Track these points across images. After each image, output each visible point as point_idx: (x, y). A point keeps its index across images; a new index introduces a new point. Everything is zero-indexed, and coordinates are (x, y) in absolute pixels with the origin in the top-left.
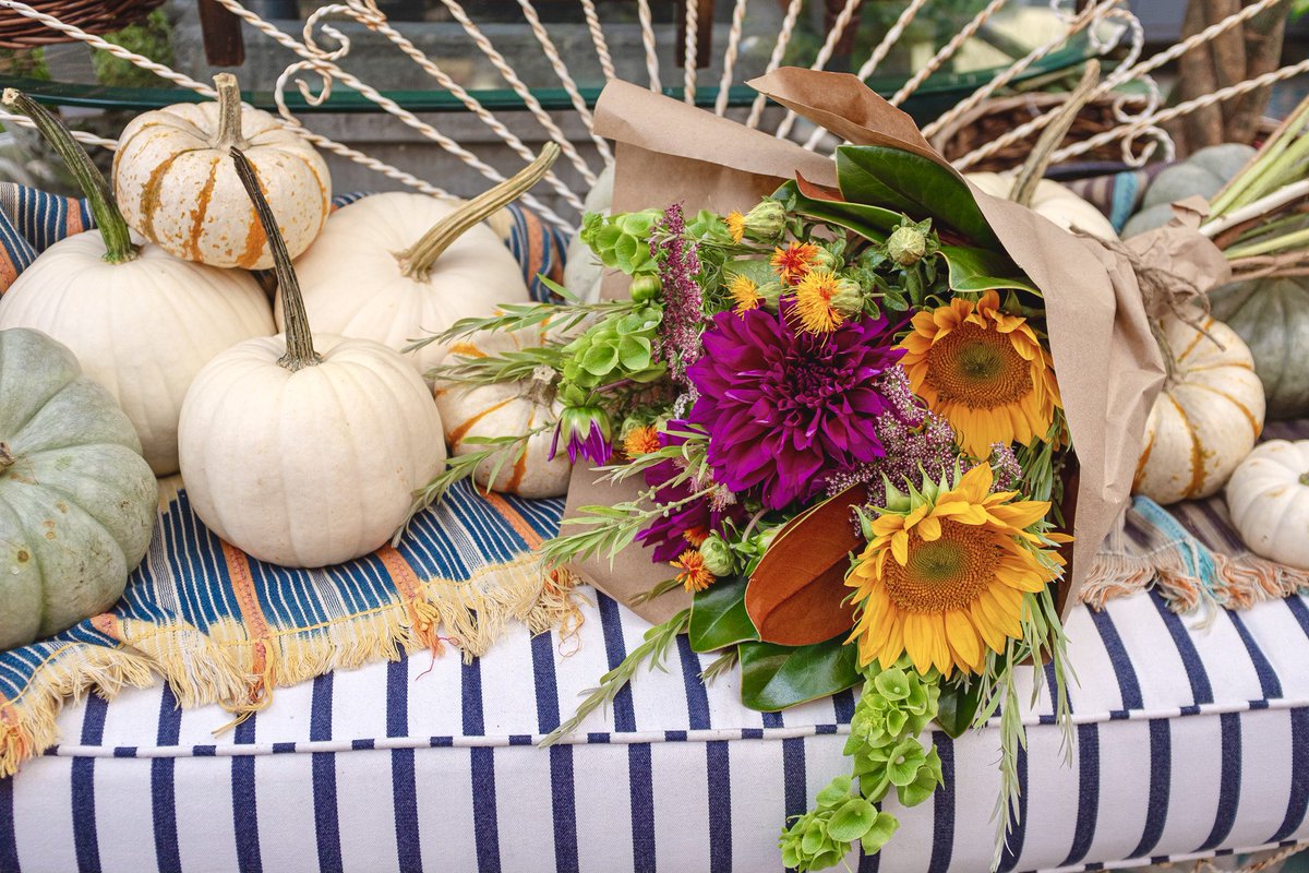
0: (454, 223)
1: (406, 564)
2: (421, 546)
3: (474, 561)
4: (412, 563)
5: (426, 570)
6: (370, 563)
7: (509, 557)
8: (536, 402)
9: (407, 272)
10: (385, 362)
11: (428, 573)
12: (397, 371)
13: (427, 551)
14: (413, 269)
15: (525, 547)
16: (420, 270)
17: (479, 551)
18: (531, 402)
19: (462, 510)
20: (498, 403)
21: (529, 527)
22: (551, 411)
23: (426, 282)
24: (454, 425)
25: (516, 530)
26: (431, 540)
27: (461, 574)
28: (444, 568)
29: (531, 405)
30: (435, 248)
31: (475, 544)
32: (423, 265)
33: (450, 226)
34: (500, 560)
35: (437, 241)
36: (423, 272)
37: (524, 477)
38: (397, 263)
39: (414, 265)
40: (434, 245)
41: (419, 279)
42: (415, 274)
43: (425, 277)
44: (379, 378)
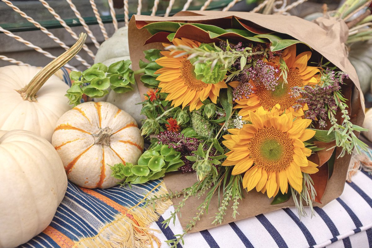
0: (46, 72)
1: (62, 234)
2: (67, 223)
3: (97, 225)
4: (65, 233)
5: (75, 235)
6: (42, 238)
7: (112, 219)
8: (103, 145)
9: (25, 98)
10: (34, 138)
11: (77, 237)
12: (40, 141)
13: (71, 225)
14: (28, 96)
15: (116, 212)
16: (31, 96)
17: (97, 219)
18: (101, 145)
19: (82, 201)
20: (87, 148)
21: (114, 202)
22: (110, 147)
23: (35, 102)
24: (68, 162)
25: (109, 204)
26: (70, 219)
27: (92, 233)
28: (83, 232)
29: (101, 147)
30: (38, 85)
31: (94, 217)
32: (33, 94)
33: (44, 74)
34: (109, 221)
35: (39, 82)
36: (33, 97)
37: (104, 180)
38: (20, 95)
39: (29, 94)
40: (38, 83)
41: (32, 101)
42: (29, 99)
43: (34, 99)
44: (33, 146)
